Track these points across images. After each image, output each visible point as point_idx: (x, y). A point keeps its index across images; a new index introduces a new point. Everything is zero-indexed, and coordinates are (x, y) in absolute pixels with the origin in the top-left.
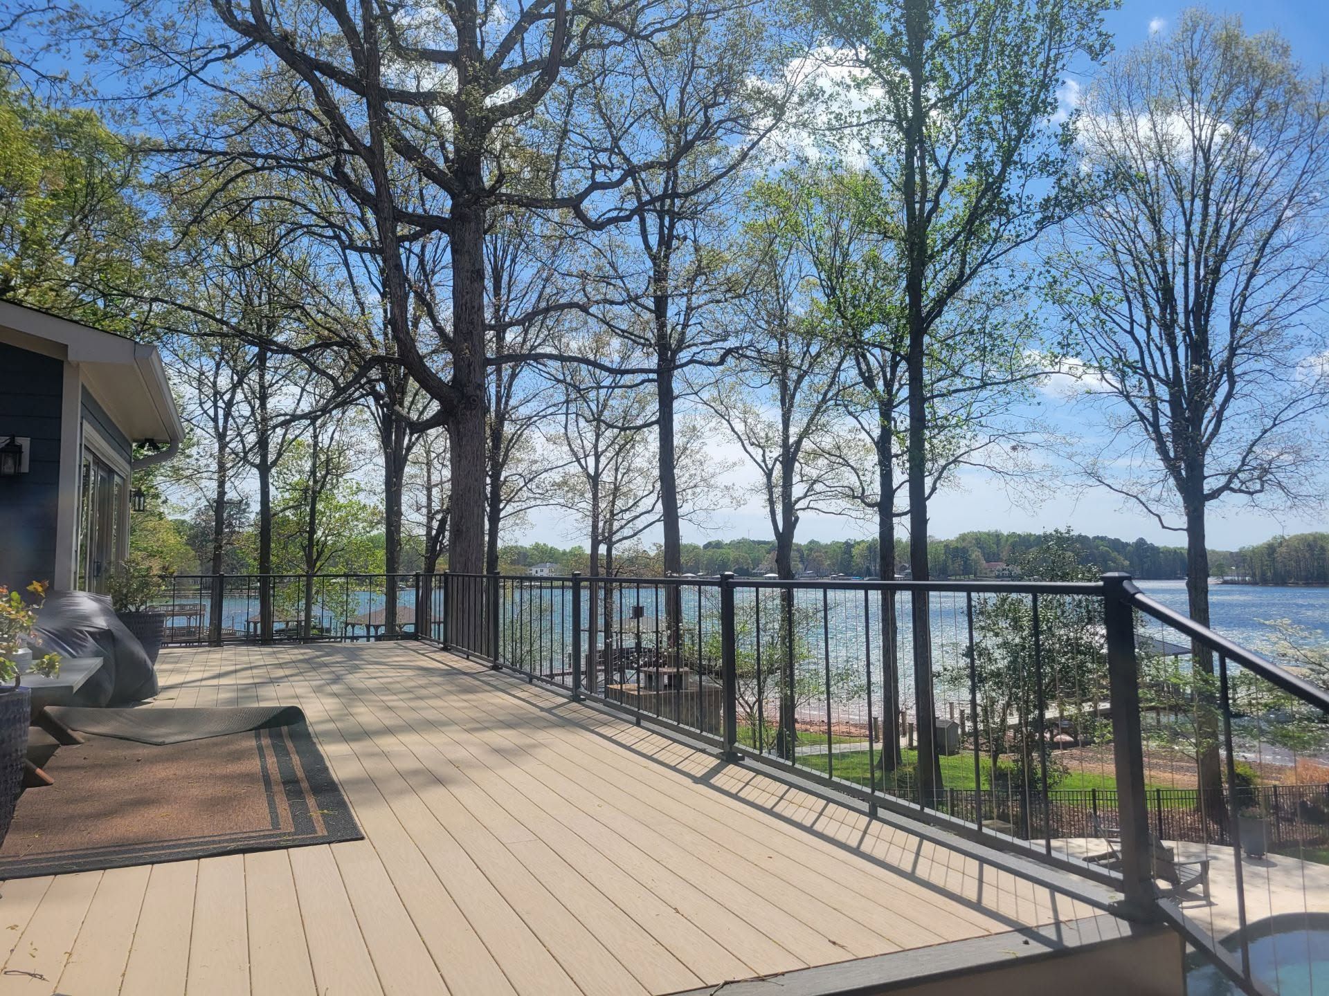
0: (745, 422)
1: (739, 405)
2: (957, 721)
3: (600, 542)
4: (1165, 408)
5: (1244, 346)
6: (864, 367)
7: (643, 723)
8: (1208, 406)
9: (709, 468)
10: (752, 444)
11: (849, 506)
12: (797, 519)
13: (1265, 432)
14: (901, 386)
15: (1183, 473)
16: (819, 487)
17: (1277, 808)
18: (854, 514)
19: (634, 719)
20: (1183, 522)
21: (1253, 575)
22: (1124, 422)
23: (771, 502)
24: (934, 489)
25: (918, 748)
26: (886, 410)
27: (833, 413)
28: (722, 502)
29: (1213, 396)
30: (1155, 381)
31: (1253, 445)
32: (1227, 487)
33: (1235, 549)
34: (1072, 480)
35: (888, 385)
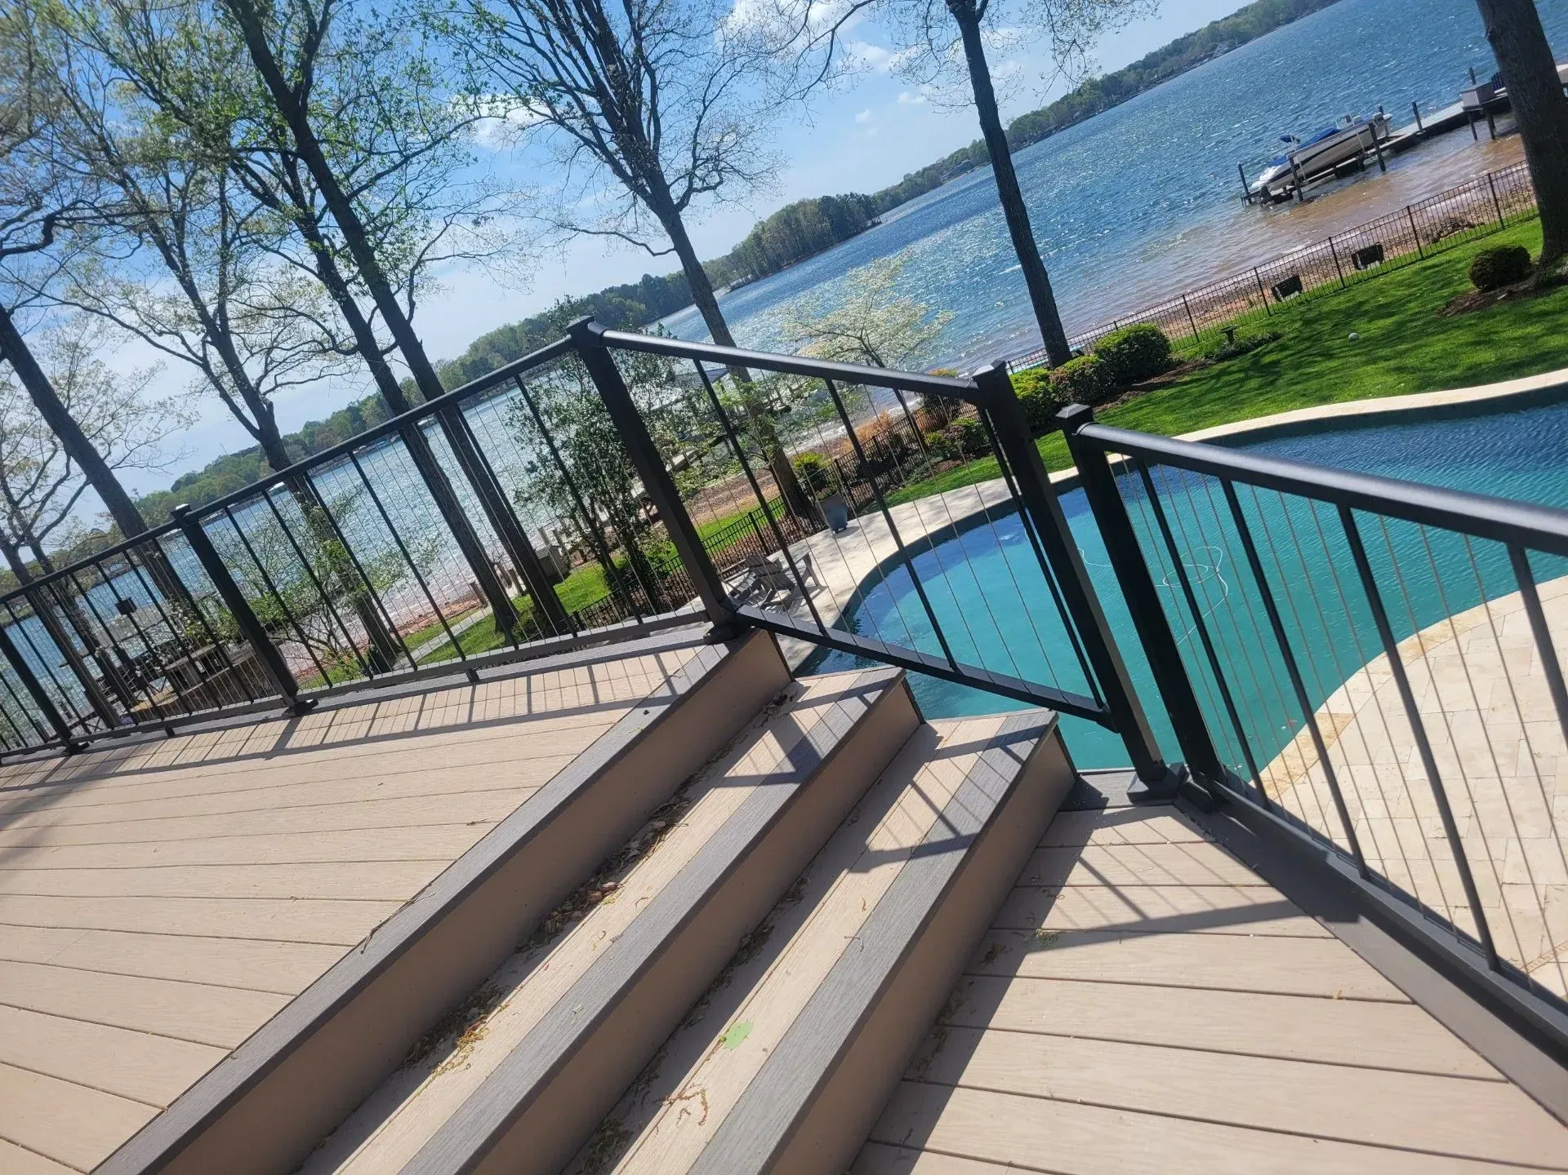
0: (134, 308)
1: (112, 287)
2: (555, 543)
3: (17, 546)
4: (603, 123)
5: (647, 25)
6: (255, 184)
7: (177, 730)
8: (640, 106)
9: (123, 389)
10: (161, 333)
11: (326, 363)
12: (270, 405)
13: (700, 118)
14: (313, 191)
15: (648, 189)
16: (277, 355)
17: (845, 478)
18: (337, 370)
19: (163, 733)
20: (667, 242)
21: (753, 272)
22: (570, 153)
23: (225, 396)
24: (412, 305)
25: (529, 590)
26: (309, 226)
27: (245, 257)
28: (163, 425)
29: (640, 93)
30: (579, 94)
31: (695, 136)
32: (691, 190)
33: (729, 252)
34: (548, 241)
35: (297, 197)
